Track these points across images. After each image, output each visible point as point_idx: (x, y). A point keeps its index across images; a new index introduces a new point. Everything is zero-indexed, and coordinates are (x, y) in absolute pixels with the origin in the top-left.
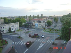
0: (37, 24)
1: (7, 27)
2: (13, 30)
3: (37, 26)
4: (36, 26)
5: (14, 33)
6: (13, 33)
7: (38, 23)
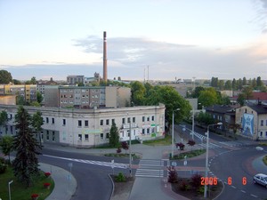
0: (251, 117)
1: (105, 122)
2: (133, 138)
3: (250, 127)
4: (246, 125)
5: (123, 151)
6: (119, 151)
7: (255, 113)
